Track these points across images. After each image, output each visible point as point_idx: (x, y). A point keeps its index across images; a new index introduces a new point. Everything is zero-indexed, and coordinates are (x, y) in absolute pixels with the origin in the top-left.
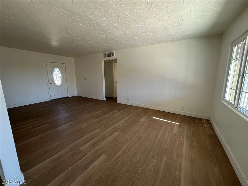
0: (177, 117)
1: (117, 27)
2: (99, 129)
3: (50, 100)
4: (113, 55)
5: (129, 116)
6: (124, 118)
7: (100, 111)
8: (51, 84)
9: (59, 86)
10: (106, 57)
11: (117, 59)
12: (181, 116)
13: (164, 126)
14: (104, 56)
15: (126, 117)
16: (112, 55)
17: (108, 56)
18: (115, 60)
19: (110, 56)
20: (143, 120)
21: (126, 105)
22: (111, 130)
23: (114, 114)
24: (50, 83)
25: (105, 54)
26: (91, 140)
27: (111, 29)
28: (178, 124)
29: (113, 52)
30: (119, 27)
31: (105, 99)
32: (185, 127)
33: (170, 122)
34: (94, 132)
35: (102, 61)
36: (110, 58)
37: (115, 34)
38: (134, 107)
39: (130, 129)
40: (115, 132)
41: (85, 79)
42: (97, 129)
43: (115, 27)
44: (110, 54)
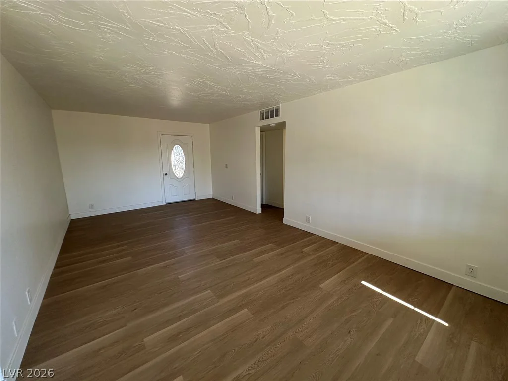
0: (445, 298)
1: (255, 42)
2: (209, 291)
3: (164, 204)
4: (277, 115)
5: (296, 265)
6: (280, 271)
7: (237, 241)
8: (166, 174)
9: (180, 178)
10: (263, 119)
11: (285, 121)
12: (464, 295)
13: (390, 322)
14: (259, 116)
15: (288, 266)
16: (275, 113)
17: (267, 118)
18: (282, 125)
19: (272, 116)
20: (327, 284)
21: (302, 231)
22: (234, 299)
23: (263, 252)
24: (164, 174)
25: (262, 112)
26: (180, 318)
27: (243, 52)
28: (447, 325)
29: (278, 108)
30: (259, 43)
31: (259, 211)
32: (474, 345)
33: (416, 309)
34: (197, 296)
35: (256, 127)
36: (273, 121)
37: (259, 63)
38: (319, 241)
39: (283, 307)
40: (241, 308)
41: (225, 166)
42: (206, 289)
43: (248, 43)
44: (272, 112)
